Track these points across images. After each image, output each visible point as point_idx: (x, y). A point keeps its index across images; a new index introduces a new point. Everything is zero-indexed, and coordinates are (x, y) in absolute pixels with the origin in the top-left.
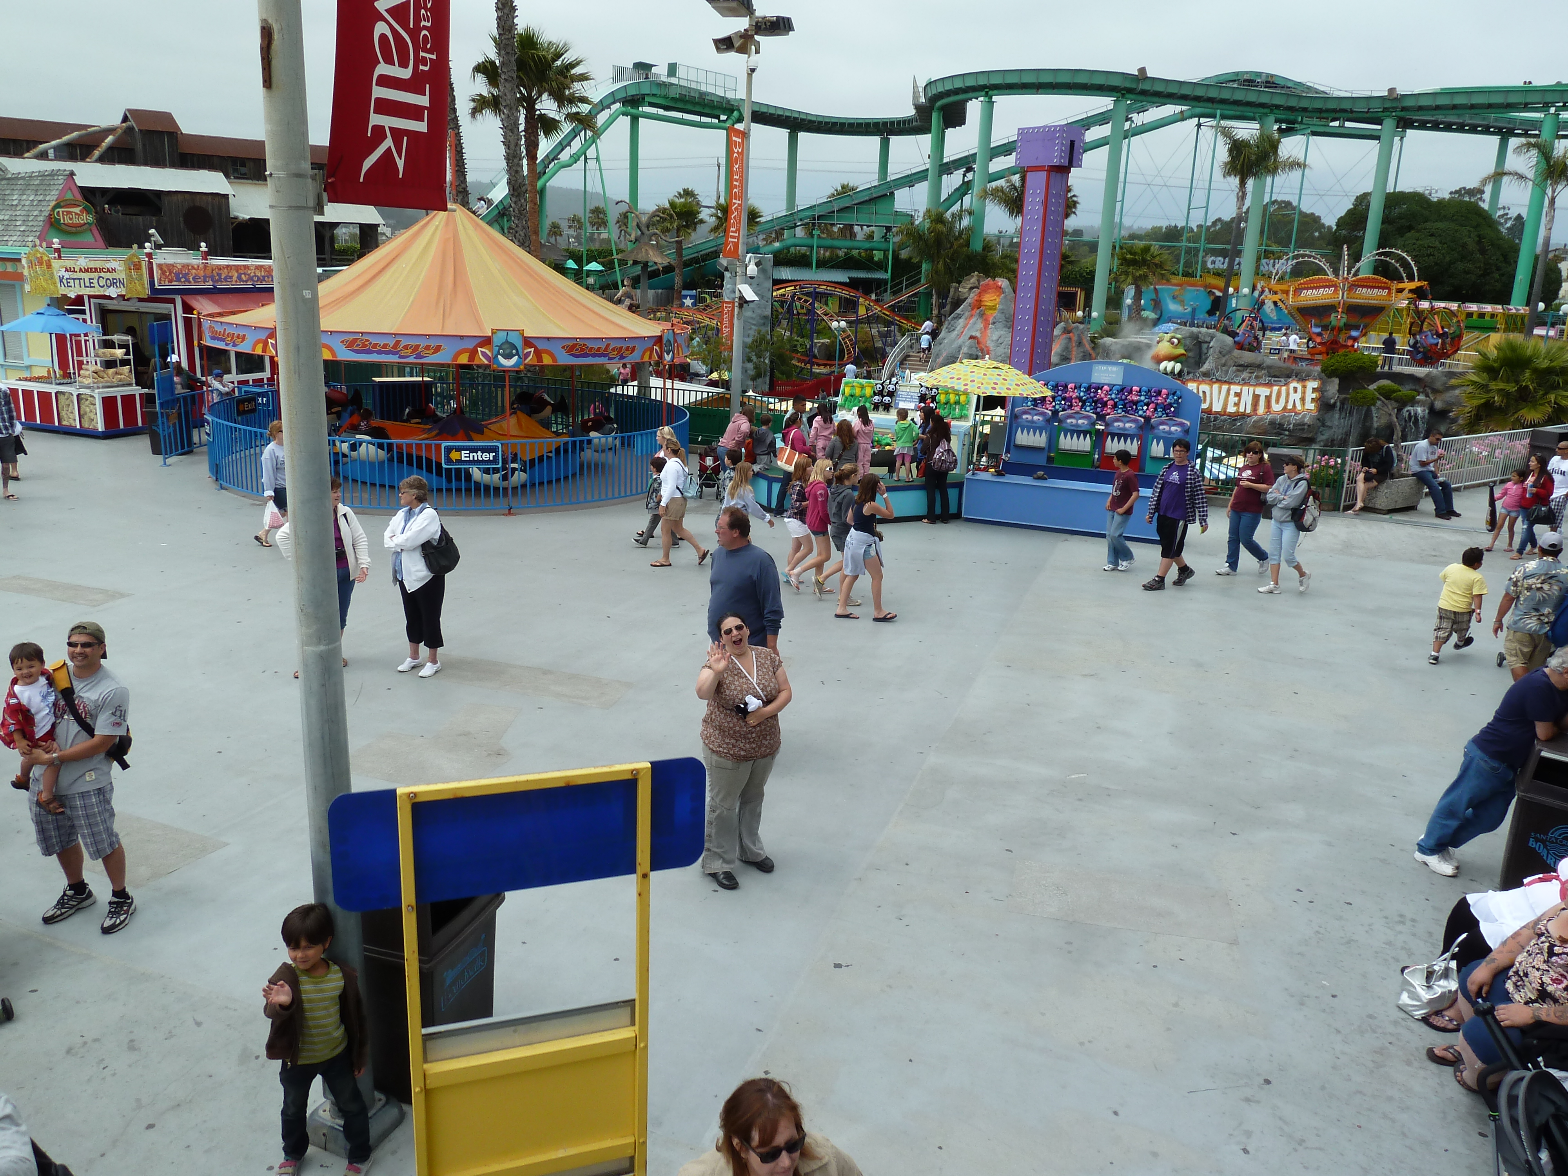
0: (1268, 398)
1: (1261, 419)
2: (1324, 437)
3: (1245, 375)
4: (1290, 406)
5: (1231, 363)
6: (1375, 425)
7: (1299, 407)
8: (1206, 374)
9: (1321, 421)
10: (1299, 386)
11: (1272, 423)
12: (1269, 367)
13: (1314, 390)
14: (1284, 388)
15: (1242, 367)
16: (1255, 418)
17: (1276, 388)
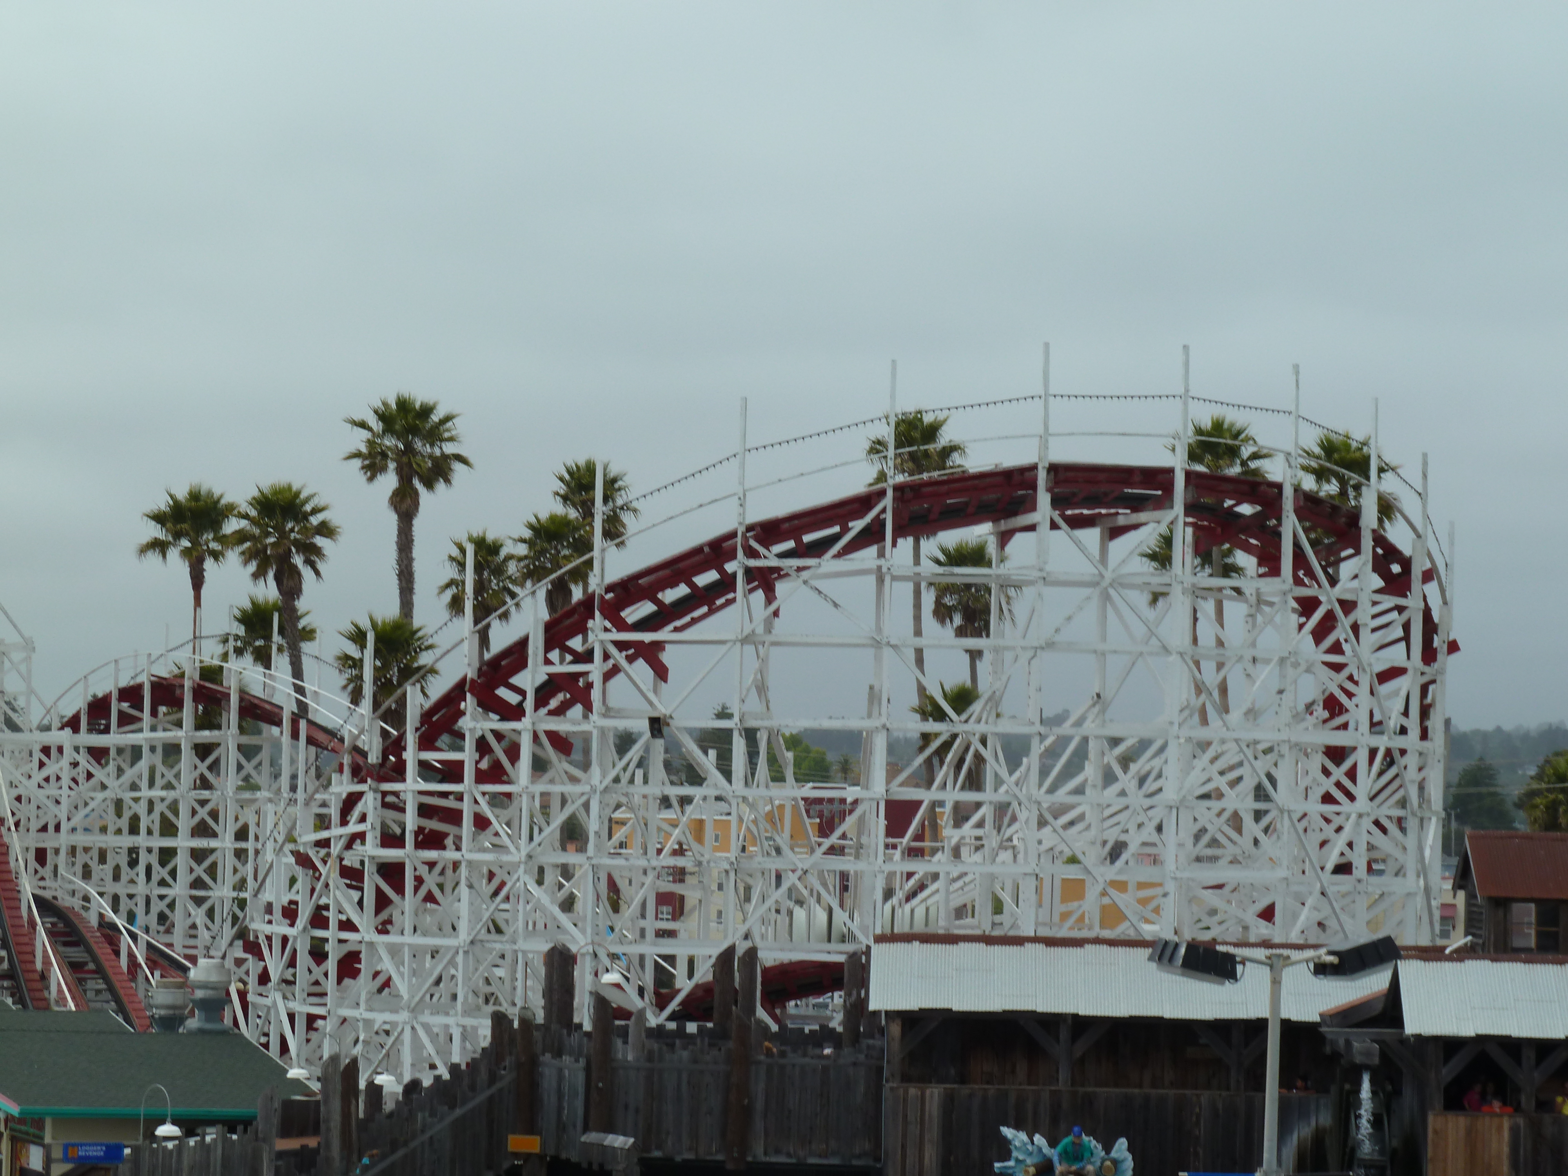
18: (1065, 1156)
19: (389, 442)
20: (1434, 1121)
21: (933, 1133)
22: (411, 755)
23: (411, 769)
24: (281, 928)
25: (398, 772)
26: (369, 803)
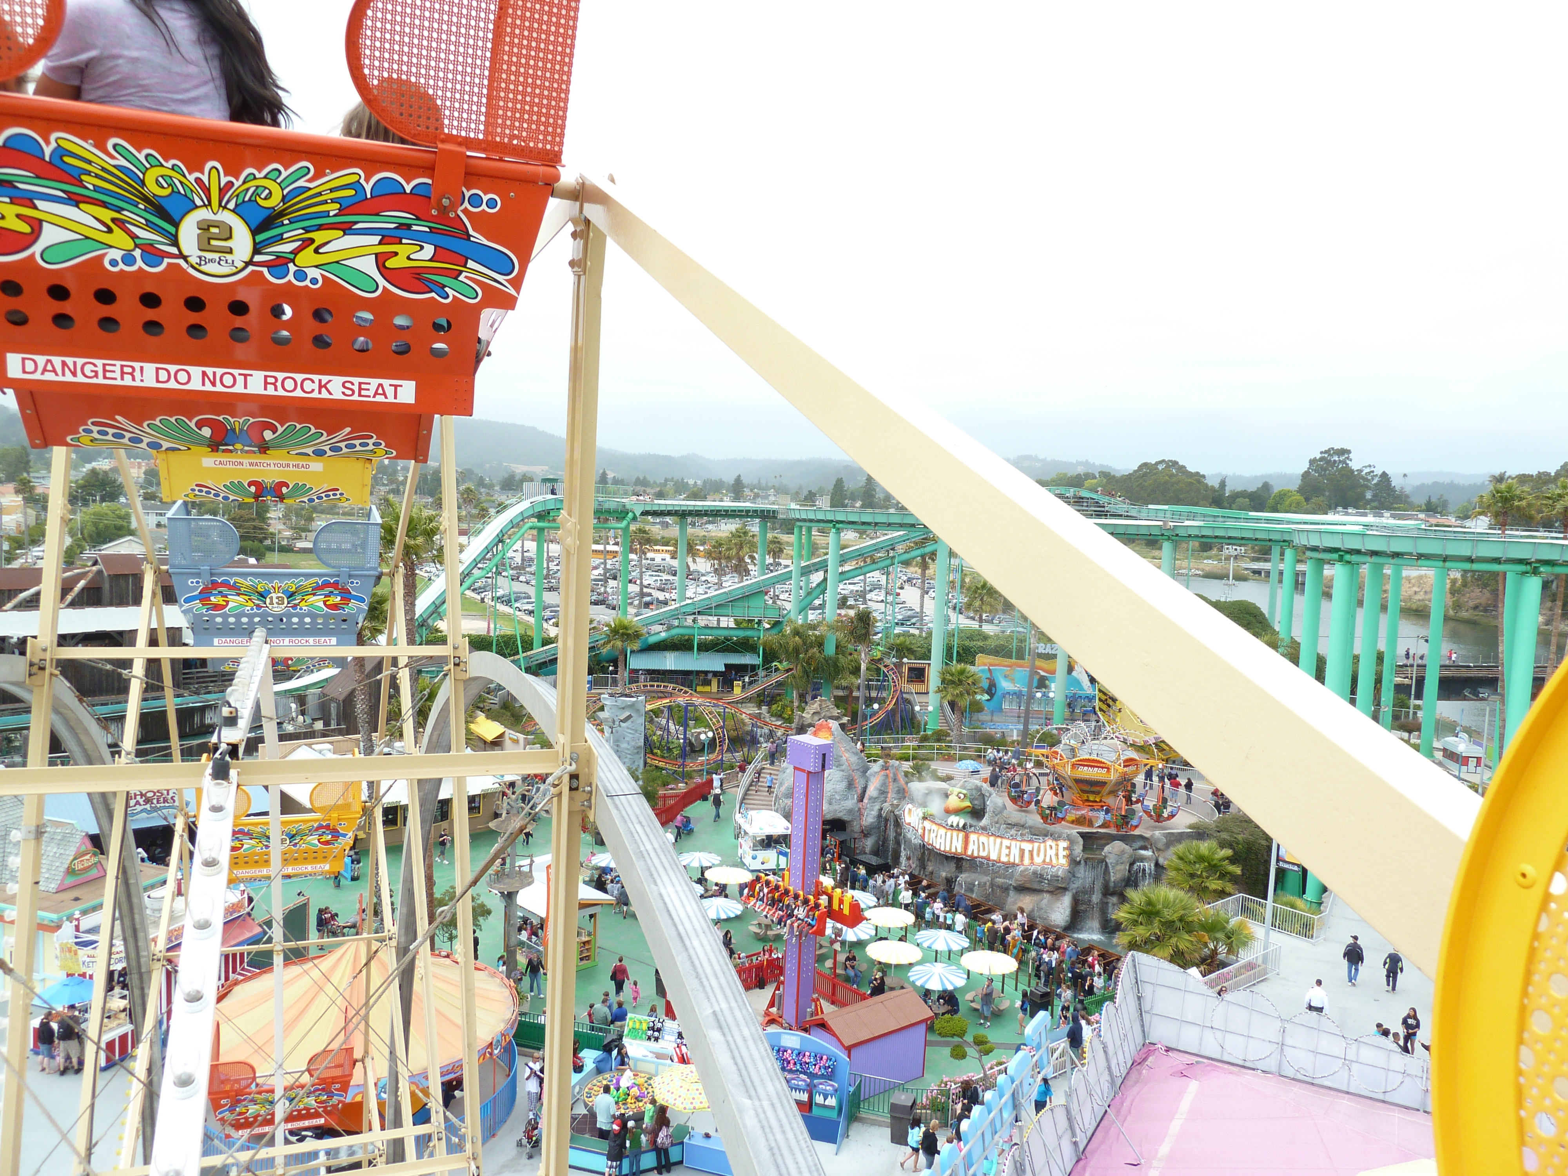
0: (1031, 852)
1: (1026, 870)
2: (1075, 886)
3: (1013, 832)
4: (1048, 860)
5: (1002, 821)
6: (1112, 879)
7: (1054, 861)
8: (984, 828)
9: (1072, 873)
10: (1053, 844)
11: (1035, 873)
12: (1030, 827)
13: (1064, 849)
14: (1042, 845)
15: (1011, 826)
16: (1022, 868)
17: (1036, 845)
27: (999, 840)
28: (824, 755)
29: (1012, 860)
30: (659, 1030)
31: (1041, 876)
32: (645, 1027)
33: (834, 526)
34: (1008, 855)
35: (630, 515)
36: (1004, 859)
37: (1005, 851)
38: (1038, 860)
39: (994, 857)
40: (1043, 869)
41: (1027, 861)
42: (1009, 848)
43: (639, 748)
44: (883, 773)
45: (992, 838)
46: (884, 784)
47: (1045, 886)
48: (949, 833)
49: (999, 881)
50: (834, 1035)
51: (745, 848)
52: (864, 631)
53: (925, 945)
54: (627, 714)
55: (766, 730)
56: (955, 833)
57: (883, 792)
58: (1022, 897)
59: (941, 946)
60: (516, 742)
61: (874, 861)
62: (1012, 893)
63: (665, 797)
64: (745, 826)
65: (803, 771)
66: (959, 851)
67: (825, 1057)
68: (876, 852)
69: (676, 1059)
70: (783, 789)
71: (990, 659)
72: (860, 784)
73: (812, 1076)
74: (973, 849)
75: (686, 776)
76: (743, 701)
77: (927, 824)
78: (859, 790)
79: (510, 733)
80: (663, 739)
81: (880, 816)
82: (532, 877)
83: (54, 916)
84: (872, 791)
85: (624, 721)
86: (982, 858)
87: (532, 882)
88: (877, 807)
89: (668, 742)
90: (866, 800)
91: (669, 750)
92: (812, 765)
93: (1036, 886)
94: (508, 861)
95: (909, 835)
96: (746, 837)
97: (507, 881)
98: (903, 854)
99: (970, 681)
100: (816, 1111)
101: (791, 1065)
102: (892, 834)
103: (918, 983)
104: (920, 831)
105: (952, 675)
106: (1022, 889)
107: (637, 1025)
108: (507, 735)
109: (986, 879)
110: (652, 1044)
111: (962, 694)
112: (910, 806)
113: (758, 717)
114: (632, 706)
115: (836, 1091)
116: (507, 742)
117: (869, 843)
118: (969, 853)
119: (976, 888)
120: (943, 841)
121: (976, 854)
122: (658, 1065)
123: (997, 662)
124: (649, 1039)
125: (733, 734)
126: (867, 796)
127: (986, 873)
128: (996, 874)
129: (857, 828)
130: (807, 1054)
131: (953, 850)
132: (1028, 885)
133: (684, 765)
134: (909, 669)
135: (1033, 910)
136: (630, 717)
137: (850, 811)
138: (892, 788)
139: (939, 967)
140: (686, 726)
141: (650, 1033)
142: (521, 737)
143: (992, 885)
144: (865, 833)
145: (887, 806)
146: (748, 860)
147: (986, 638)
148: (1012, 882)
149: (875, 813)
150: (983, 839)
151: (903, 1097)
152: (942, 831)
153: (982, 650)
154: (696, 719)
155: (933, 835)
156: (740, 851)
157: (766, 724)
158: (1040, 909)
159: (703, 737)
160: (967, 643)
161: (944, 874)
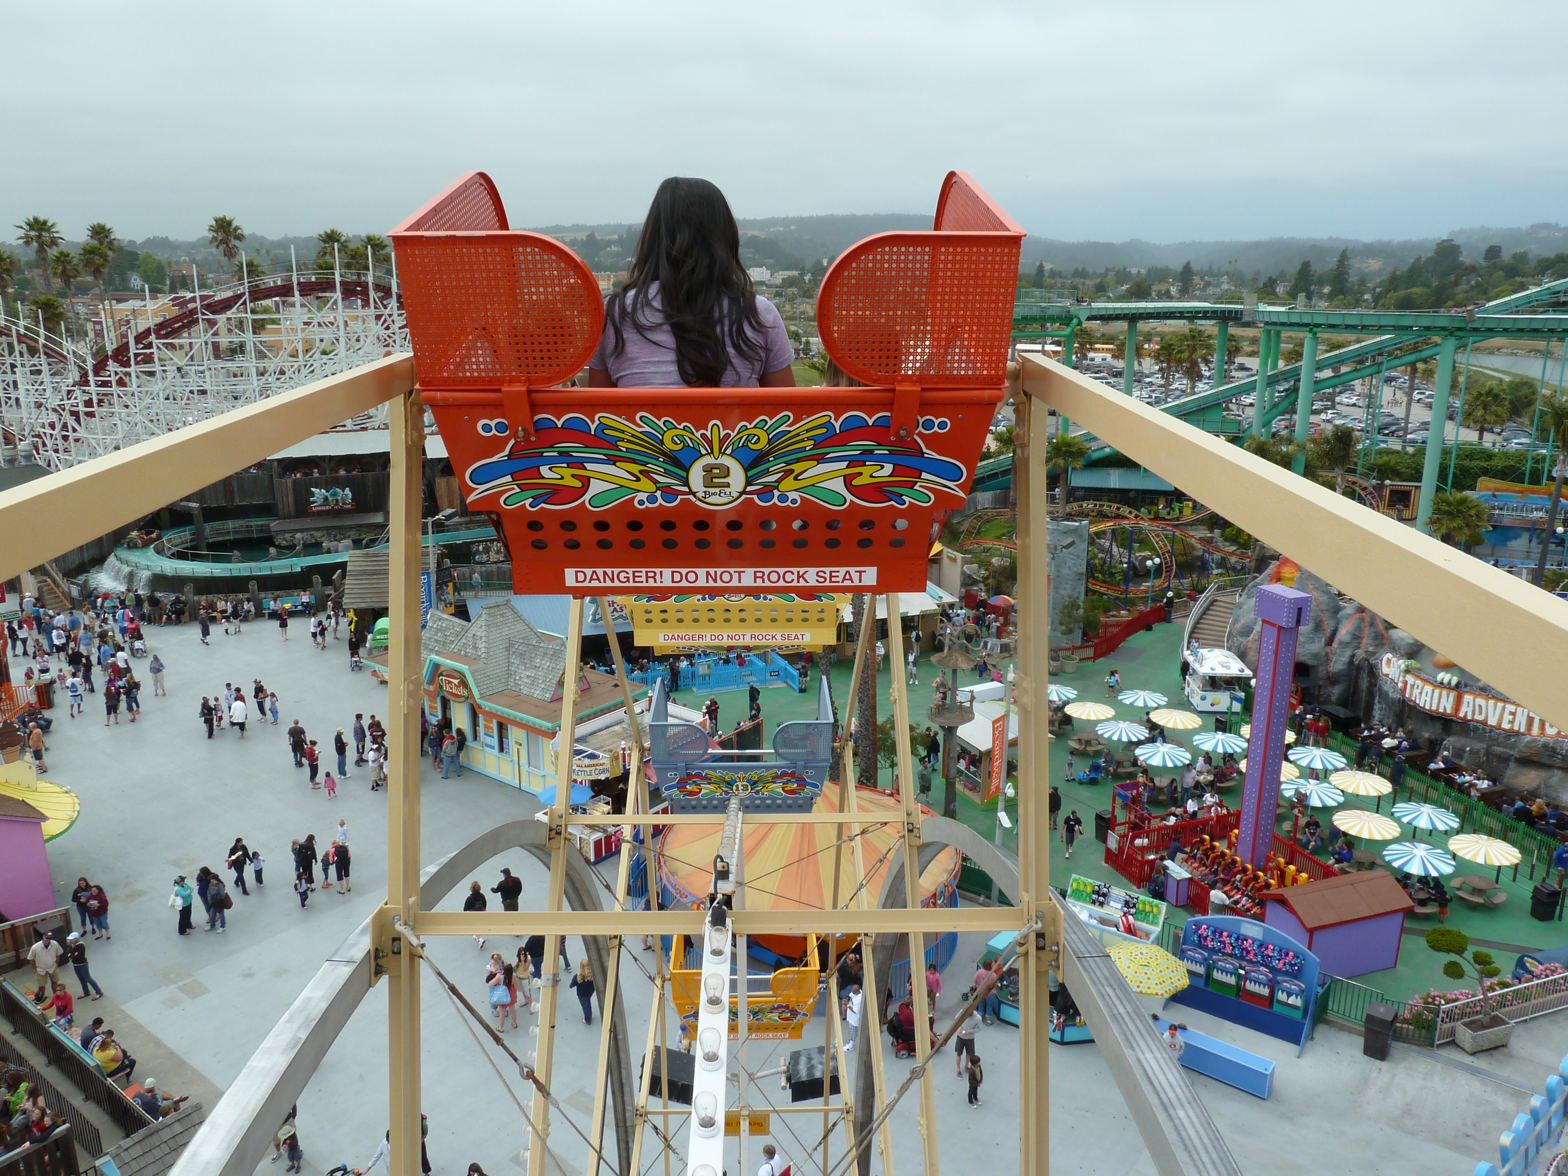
0: (1543, 722)
1: (1534, 741)
8: (1482, 689)
11: (1545, 746)
16: (1528, 738)
18: (332, 495)
19: (33, 233)
20: (437, 480)
21: (291, 492)
22: (91, 378)
23: (92, 383)
24: (49, 431)
25: (86, 383)
26: (78, 392)
27: (1500, 705)
28: (1300, 610)
29: (1516, 728)
30: (1104, 895)
31: (1554, 750)
32: (1089, 889)
33: (1311, 331)
34: (1512, 722)
35: (1075, 321)
36: (1506, 726)
37: (1507, 717)
38: (1551, 731)
39: (1492, 721)
40: (1557, 742)
41: (1535, 731)
42: (1513, 714)
43: (1081, 574)
44: (1358, 616)
45: (1492, 702)
46: (1359, 628)
47: (1558, 760)
48: (1437, 691)
49: (1498, 749)
50: (1294, 912)
51: (1193, 688)
52: (1342, 453)
53: (1405, 820)
54: (1070, 540)
55: (1217, 556)
56: (1444, 692)
57: (1356, 637)
58: (1525, 770)
59: (1423, 823)
60: (954, 560)
61: (1342, 712)
62: (1512, 765)
63: (1106, 625)
64: (1195, 666)
65: (1274, 625)
66: (1449, 711)
67: (1291, 954)
68: (1344, 702)
69: (1122, 928)
70: (1238, 626)
71: (1496, 483)
72: (1329, 626)
73: (1273, 970)
74: (1466, 711)
75: (1129, 603)
76: (1193, 524)
77: (1410, 679)
78: (1328, 633)
79: (948, 552)
80: (1105, 563)
81: (1351, 663)
82: (972, 713)
83: (550, 725)
84: (1344, 633)
85: (1067, 547)
86: (1478, 721)
87: (973, 718)
88: (1348, 653)
89: (1110, 567)
90: (1335, 645)
91: (1112, 575)
92: (1285, 620)
93: (1546, 760)
94: (949, 694)
95: (1385, 688)
96: (1195, 676)
97: (947, 715)
98: (1377, 707)
99: (1473, 512)
100: (1276, 1008)
101: (1251, 956)
102: (1364, 684)
103: (1396, 864)
104: (1400, 685)
105: (1449, 504)
106: (1526, 762)
107: (1082, 887)
108: (945, 554)
109: (1481, 746)
110: (1096, 909)
111: (1460, 528)
112: (1389, 655)
113: (1209, 541)
114: (1075, 530)
115: (1302, 991)
116: (945, 561)
117: (1336, 691)
118: (1461, 715)
119: (1466, 755)
120: (1428, 699)
121: (1469, 717)
122: (1103, 931)
123: (1505, 487)
124: (1094, 902)
125: (1182, 559)
126: (1337, 640)
127: (1481, 739)
128: (1494, 741)
129: (1322, 673)
130: (1271, 947)
131: (1441, 710)
132: (1535, 758)
133: (1126, 592)
134: (1392, 492)
135: (1539, 787)
136: (1072, 544)
137: (1316, 656)
138: (1368, 633)
139: (1421, 850)
140: (1130, 549)
141: (1095, 897)
142: (959, 556)
143: (1488, 753)
144: (1332, 680)
145: (1360, 654)
146: (1195, 700)
147: (1489, 456)
148: (1515, 753)
149: (1345, 659)
150: (1480, 701)
151: (1382, 1010)
152: (1428, 688)
153: (1485, 472)
154: (1141, 542)
155: (1416, 691)
156: (1187, 690)
157: (1218, 550)
158: (1548, 786)
159: (1149, 563)
160: (1467, 463)
161: (1427, 735)
